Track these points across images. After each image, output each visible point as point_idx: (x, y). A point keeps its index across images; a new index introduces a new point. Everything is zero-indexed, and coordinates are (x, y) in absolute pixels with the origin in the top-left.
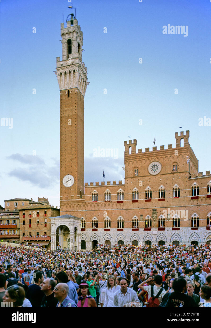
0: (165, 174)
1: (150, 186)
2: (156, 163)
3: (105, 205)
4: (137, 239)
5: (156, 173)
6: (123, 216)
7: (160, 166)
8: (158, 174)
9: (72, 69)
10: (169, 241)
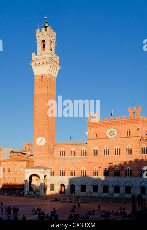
0: (120, 138)
1: (108, 146)
2: (113, 129)
3: (71, 159)
4: (96, 184)
5: (113, 137)
6: (85, 167)
7: (116, 132)
8: (114, 138)
9: (45, 61)
10: (122, 186)
